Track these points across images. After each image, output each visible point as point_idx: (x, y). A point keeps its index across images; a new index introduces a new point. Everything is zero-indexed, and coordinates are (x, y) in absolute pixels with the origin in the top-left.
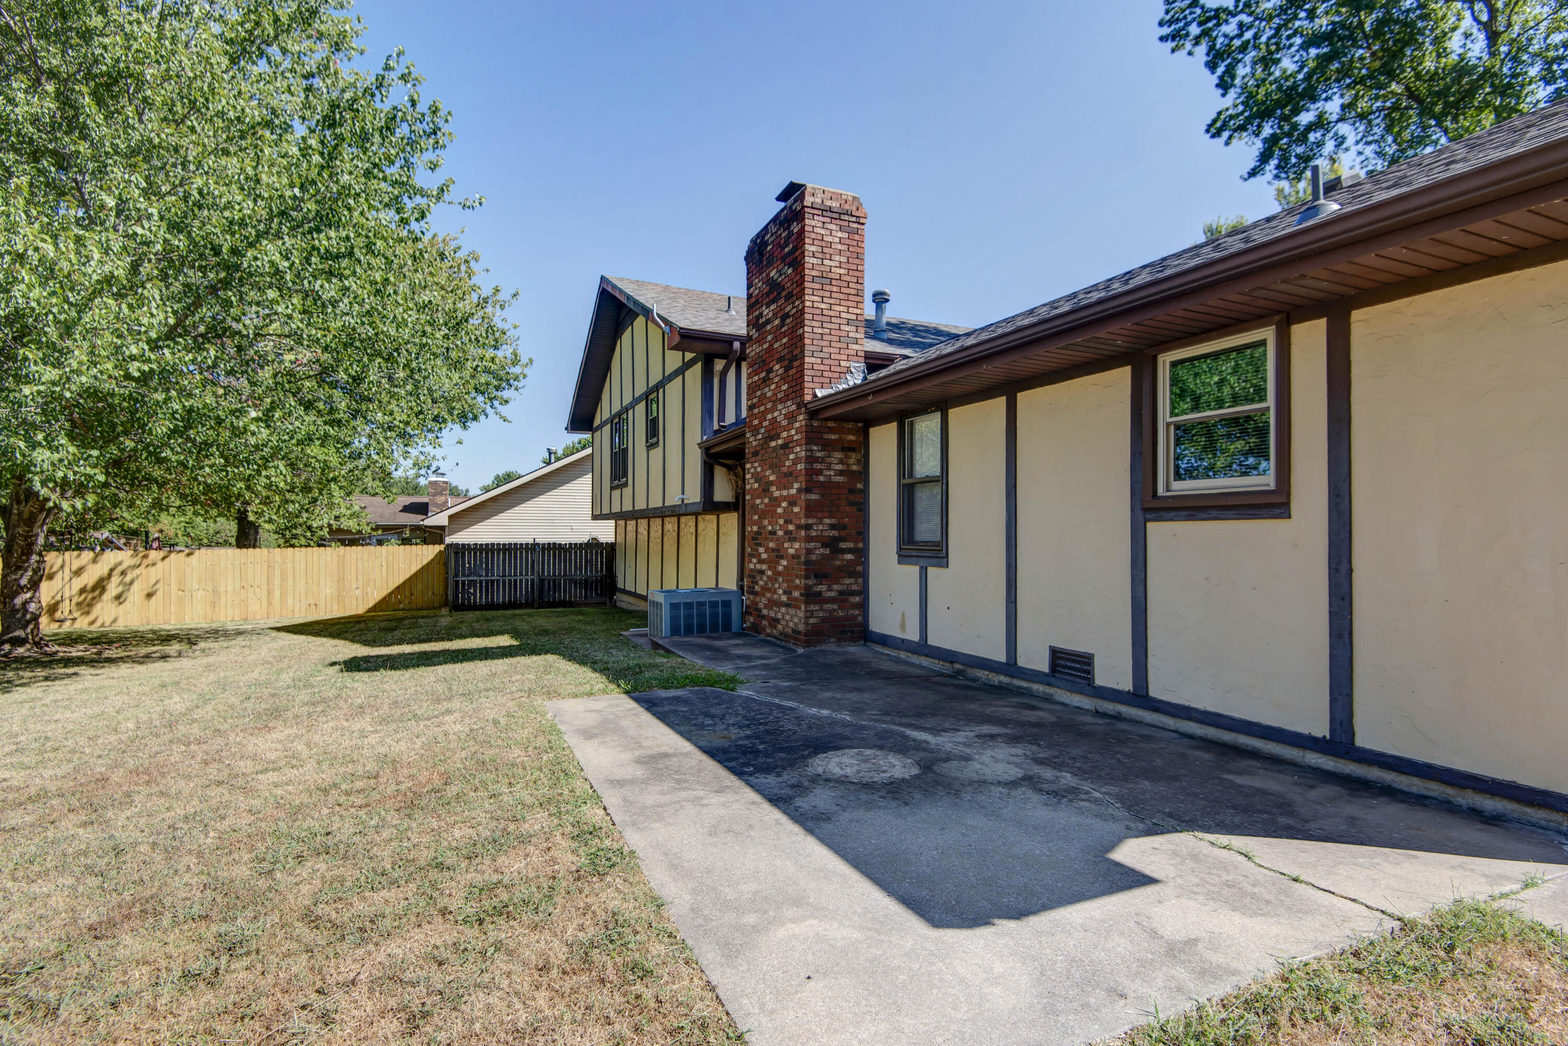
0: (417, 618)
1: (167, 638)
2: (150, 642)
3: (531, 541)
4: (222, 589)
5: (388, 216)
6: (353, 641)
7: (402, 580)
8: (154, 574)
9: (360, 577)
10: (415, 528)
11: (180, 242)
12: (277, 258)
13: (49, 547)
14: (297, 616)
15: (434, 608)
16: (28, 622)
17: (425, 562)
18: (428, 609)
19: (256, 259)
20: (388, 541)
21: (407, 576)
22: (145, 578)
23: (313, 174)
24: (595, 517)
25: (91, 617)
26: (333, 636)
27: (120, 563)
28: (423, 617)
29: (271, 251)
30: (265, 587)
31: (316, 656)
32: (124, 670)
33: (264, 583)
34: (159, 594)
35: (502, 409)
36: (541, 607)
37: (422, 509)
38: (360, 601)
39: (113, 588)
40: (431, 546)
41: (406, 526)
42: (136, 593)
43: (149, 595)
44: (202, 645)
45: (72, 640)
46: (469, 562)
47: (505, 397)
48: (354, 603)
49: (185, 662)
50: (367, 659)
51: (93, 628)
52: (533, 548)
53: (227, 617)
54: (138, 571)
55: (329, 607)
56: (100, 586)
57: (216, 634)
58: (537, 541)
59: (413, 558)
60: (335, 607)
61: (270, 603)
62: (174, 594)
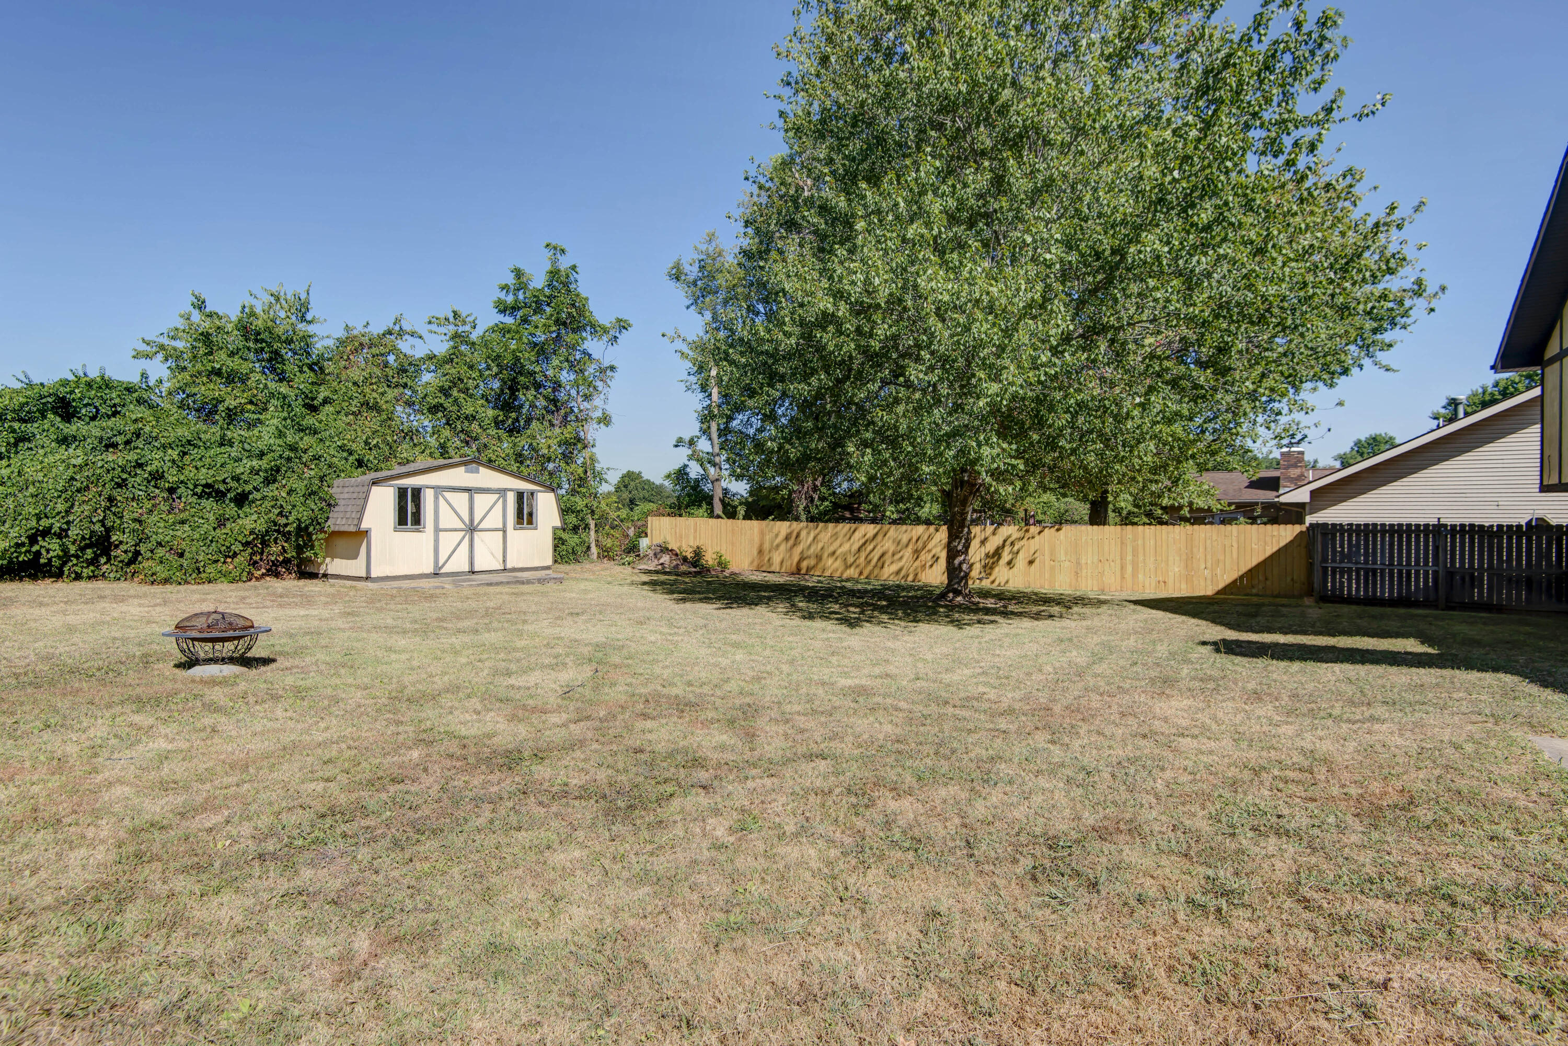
0: (1277, 605)
1: (1046, 600)
2: (1036, 602)
3: (1435, 522)
4: (1083, 561)
5: (1269, 164)
6: (1214, 621)
7: (1254, 562)
8: (1034, 544)
9: (1209, 557)
10: (1267, 506)
11: (1073, 257)
12: (1157, 246)
13: (975, 522)
14: (1147, 591)
15: (1293, 597)
16: (962, 578)
17: (1282, 544)
18: (1285, 596)
19: (1140, 252)
20: (1237, 519)
21: (1261, 558)
22: (1027, 548)
23: (1190, 150)
24: (1545, 488)
25: (992, 578)
26: (1194, 615)
27: (1010, 536)
28: (1283, 605)
29: (1151, 241)
30: (1118, 561)
31: (1182, 633)
32: (1026, 623)
33: (1118, 558)
34: (1037, 561)
35: (1381, 356)
36: (1449, 608)
37: (1272, 484)
38: (1209, 582)
39: (1006, 557)
40: (1289, 527)
41: (1257, 504)
42: (1021, 561)
43: (1031, 562)
44: (1076, 609)
45: (985, 594)
46: (1342, 545)
47: (1387, 341)
48: (1202, 583)
49: (1066, 623)
50: (1237, 643)
51: (994, 586)
52: (1438, 530)
53: (1088, 587)
54: (1022, 543)
55: (1177, 585)
56: (997, 553)
57: (1081, 601)
58: (1443, 521)
59: (1268, 539)
60: (1183, 586)
61: (1123, 578)
62: (1048, 562)
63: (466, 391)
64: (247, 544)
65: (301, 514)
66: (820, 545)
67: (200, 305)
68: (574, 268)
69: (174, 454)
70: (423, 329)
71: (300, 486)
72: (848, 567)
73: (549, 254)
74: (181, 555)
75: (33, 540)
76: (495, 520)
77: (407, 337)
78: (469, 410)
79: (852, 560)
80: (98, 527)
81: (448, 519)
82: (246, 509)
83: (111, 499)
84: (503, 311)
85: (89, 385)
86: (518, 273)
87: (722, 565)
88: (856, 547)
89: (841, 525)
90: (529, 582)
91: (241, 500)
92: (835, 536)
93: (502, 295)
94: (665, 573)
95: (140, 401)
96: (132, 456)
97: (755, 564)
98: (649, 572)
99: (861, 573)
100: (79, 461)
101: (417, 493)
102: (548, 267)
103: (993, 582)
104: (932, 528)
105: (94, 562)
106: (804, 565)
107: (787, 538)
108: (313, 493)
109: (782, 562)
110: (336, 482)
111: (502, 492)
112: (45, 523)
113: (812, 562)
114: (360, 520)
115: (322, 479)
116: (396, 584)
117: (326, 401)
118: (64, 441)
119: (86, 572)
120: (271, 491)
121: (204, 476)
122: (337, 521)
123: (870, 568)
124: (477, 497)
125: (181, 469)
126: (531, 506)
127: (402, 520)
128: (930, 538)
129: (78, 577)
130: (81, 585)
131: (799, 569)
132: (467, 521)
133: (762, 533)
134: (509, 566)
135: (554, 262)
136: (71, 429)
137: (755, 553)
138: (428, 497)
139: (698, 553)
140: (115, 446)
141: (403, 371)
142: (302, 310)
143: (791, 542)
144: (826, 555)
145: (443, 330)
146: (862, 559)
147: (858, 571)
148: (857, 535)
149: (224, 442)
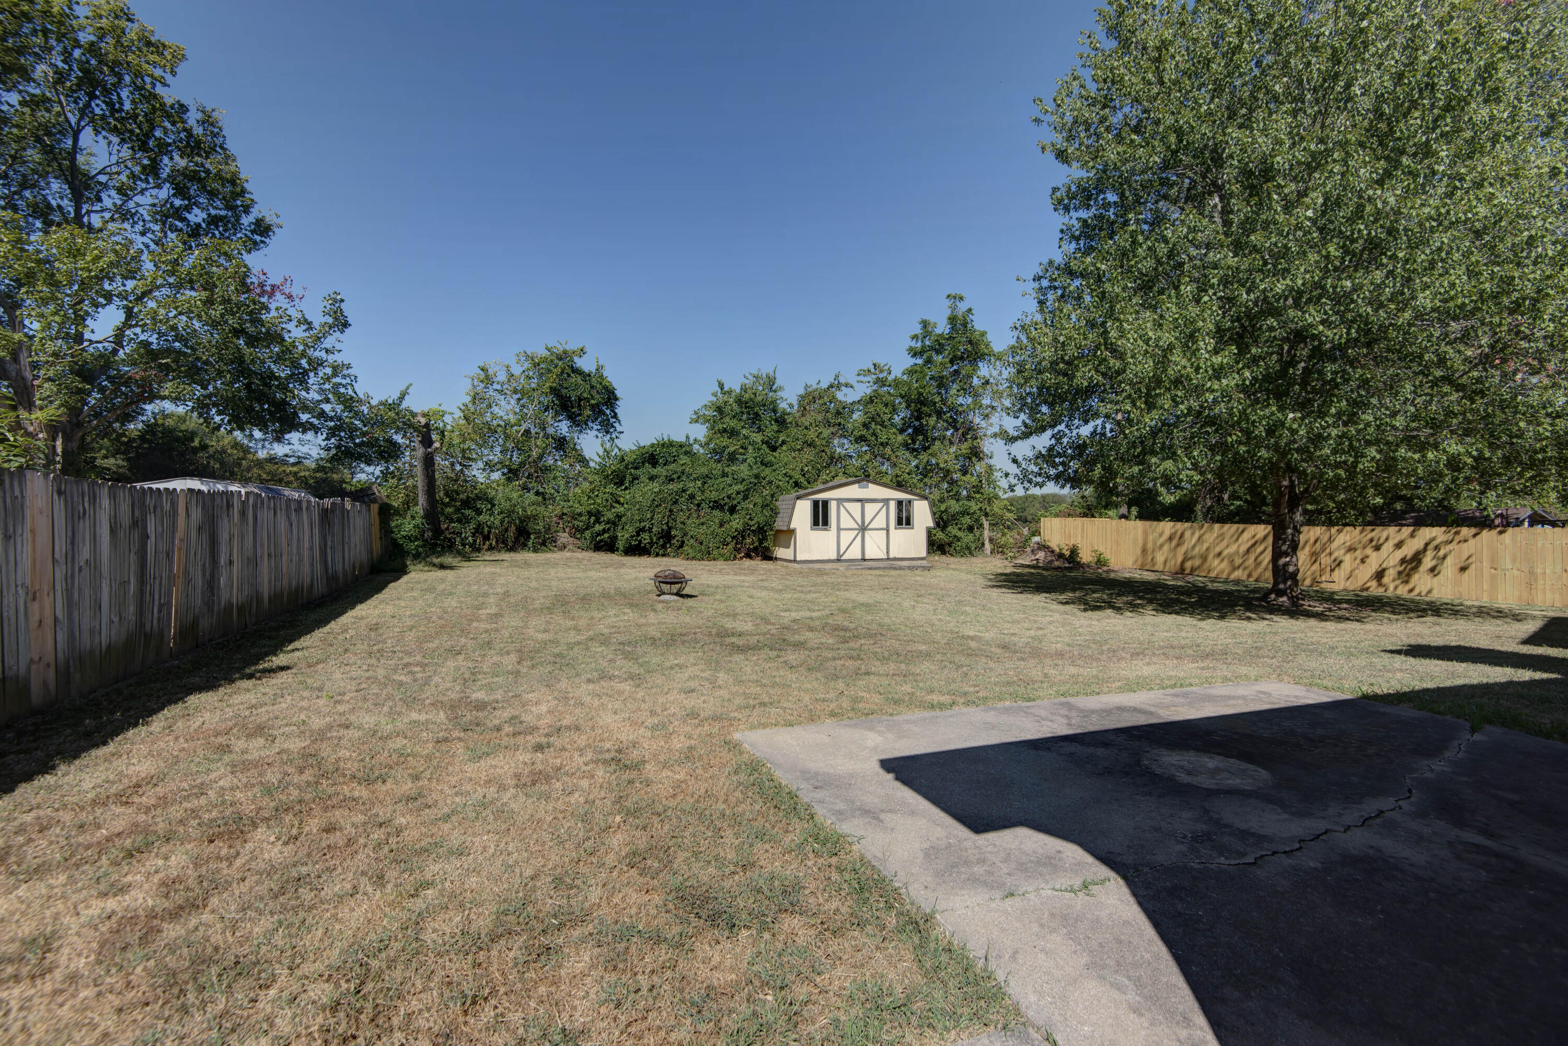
4: (1540, 571)
8: (1467, 548)
22: (1458, 553)
25: (1410, 586)
27: (1434, 539)
34: (1472, 568)
39: (1428, 562)
42: (1449, 568)
43: (1463, 569)
51: (1412, 596)
54: (1450, 547)
56: (1417, 558)
62: (1487, 571)
63: (882, 424)
64: (733, 538)
65: (760, 519)
66: (1205, 546)
67: (721, 386)
68: (970, 310)
69: (699, 483)
70: (852, 380)
71: (759, 501)
72: (1235, 569)
73: (948, 303)
74: (701, 543)
75: (638, 534)
76: (880, 522)
77: (843, 388)
78: (883, 439)
79: (1240, 561)
80: (665, 527)
81: (846, 522)
82: (735, 516)
83: (671, 511)
84: (914, 355)
85: (663, 445)
86: (925, 324)
87: (1100, 562)
88: (1243, 548)
89: (1227, 526)
90: (901, 568)
91: (733, 510)
92: (1221, 537)
93: (913, 344)
94: (1039, 567)
95: (686, 453)
96: (681, 486)
97: (1139, 562)
98: (1023, 566)
99: (1250, 575)
100: (656, 490)
101: (826, 503)
102: (948, 312)
103: (1411, 591)
104: (1334, 530)
105: (664, 546)
106: (1188, 565)
107: (1171, 539)
108: (767, 505)
109: (1165, 562)
110: (781, 498)
111: (886, 501)
112: (643, 524)
113: (1197, 562)
114: (790, 522)
115: (772, 496)
116: (811, 565)
117: (784, 442)
118: (652, 478)
119: (661, 552)
120: (745, 504)
121: (714, 495)
122: (779, 524)
123: (1260, 570)
124: (867, 505)
125: (703, 492)
126: (908, 511)
127: (816, 523)
128: (1330, 540)
129: (657, 555)
130: (659, 559)
131: (1182, 570)
132: (860, 522)
133: (1146, 534)
134: (891, 556)
135: (954, 308)
136: (654, 472)
137: (1139, 552)
138: (833, 506)
139: (1074, 551)
140: (672, 480)
141: (838, 413)
142: (770, 383)
143: (1174, 543)
144: (1211, 556)
145: (868, 379)
146: (1251, 560)
147: (1246, 573)
148: (1246, 536)
149: (724, 475)
